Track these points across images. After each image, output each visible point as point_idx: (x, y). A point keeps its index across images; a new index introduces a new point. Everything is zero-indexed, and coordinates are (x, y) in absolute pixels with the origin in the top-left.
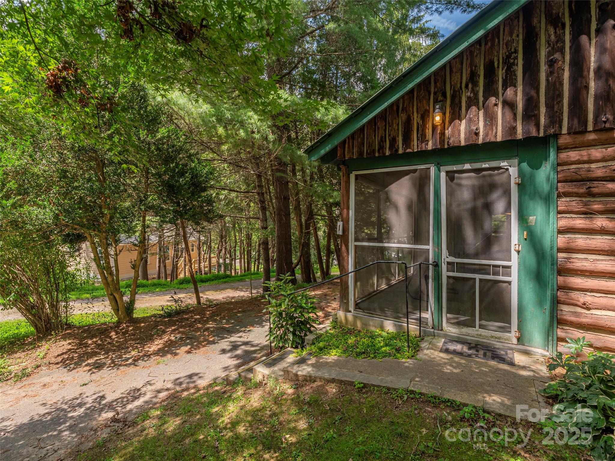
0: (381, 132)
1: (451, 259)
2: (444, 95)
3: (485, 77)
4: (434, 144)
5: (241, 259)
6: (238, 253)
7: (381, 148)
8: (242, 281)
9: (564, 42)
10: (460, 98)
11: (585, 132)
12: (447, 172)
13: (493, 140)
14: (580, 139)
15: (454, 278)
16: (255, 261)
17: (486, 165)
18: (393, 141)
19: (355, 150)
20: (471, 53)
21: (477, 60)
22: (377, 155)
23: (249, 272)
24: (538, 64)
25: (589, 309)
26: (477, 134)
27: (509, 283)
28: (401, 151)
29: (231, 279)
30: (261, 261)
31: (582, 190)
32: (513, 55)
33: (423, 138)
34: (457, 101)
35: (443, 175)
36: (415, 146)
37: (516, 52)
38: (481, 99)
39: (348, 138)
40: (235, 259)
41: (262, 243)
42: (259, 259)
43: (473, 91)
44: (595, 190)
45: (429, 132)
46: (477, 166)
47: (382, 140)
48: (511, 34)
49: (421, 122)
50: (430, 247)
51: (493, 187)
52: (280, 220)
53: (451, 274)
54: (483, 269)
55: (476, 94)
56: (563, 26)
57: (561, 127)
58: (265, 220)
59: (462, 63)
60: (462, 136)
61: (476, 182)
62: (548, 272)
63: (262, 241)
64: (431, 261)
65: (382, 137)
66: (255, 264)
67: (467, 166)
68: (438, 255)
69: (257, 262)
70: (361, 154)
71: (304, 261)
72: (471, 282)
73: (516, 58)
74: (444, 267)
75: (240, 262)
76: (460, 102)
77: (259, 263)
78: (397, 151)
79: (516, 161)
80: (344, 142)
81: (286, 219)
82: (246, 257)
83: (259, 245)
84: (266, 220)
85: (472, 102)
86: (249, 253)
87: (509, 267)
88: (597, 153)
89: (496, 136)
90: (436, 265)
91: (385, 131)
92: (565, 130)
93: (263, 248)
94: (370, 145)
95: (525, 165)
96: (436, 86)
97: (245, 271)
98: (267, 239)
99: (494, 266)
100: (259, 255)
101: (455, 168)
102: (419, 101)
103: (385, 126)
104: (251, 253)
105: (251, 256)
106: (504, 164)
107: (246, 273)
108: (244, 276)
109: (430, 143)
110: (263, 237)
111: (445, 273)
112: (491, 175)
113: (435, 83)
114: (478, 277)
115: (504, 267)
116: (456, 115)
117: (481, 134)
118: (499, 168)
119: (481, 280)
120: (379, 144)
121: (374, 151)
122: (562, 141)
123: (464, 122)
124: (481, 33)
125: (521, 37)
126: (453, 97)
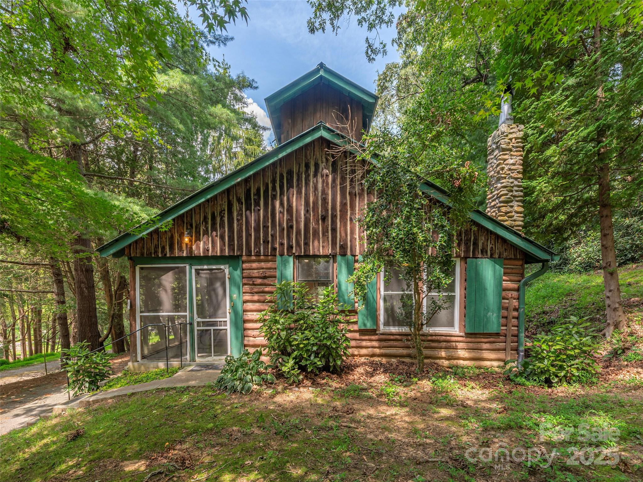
0: (155, 242)
1: (199, 320)
2: (191, 225)
3: (211, 220)
4: (187, 253)
5: (23, 340)
6: (18, 334)
7: (156, 252)
8: (28, 366)
9: (242, 211)
10: (200, 229)
11: (251, 255)
12: (196, 270)
13: (215, 254)
14: (250, 258)
15: (200, 330)
16: (48, 340)
17: (214, 267)
18: (163, 248)
19: (138, 251)
20: (204, 205)
21: (207, 210)
22: (153, 256)
23: (39, 354)
24: (233, 219)
25: (255, 337)
26: (208, 251)
27: (226, 330)
28: (168, 255)
29: (10, 366)
30: (57, 341)
31: (251, 283)
32: (223, 212)
33: (181, 249)
34: (198, 230)
35: (193, 271)
36: (177, 253)
37: (224, 210)
38: (210, 232)
39: (133, 242)
40: (14, 341)
41: (59, 318)
42: (54, 337)
43: (205, 227)
44: (255, 283)
45: (184, 246)
46: (210, 267)
47: (156, 247)
48: (222, 201)
49: (179, 239)
50: (187, 314)
51: (217, 279)
52: (81, 293)
53: (199, 328)
54: (214, 324)
55: (207, 228)
56: (242, 204)
57: (242, 252)
58: (61, 293)
59: (200, 210)
60: (201, 250)
61: (208, 276)
62: (240, 322)
63: (58, 316)
64: (188, 322)
65: (156, 245)
66: (48, 344)
67: (205, 267)
68: (192, 318)
69: (50, 343)
70: (142, 254)
71: (116, 332)
72: (209, 332)
73: (224, 214)
74: (196, 324)
75: (23, 344)
76: (200, 232)
77: (54, 343)
78: (166, 255)
79: (227, 266)
80: (130, 245)
81: (89, 292)
82: (32, 337)
83: (54, 321)
84: (63, 294)
85: (206, 232)
86: (38, 331)
87: (226, 321)
88: (255, 265)
89: (217, 253)
90: (191, 324)
91: (158, 241)
92: (244, 254)
93: (59, 324)
94: (148, 249)
95: (231, 268)
96: (187, 220)
97: (31, 354)
98: (65, 314)
99: (220, 322)
100: (54, 333)
101: (199, 267)
102: (178, 226)
103: (158, 238)
104: (40, 331)
105: (40, 335)
106: (222, 267)
107: (34, 356)
108: (31, 359)
109: (185, 252)
110: (58, 312)
111: (196, 328)
112: (215, 273)
113: (187, 217)
114: (212, 328)
115: (224, 322)
116: (198, 239)
117: (210, 251)
118: (221, 269)
119: (214, 330)
120: (154, 249)
121: (151, 253)
122: (244, 258)
123: (202, 242)
124: (203, 200)
125: (226, 203)
126: (196, 228)
